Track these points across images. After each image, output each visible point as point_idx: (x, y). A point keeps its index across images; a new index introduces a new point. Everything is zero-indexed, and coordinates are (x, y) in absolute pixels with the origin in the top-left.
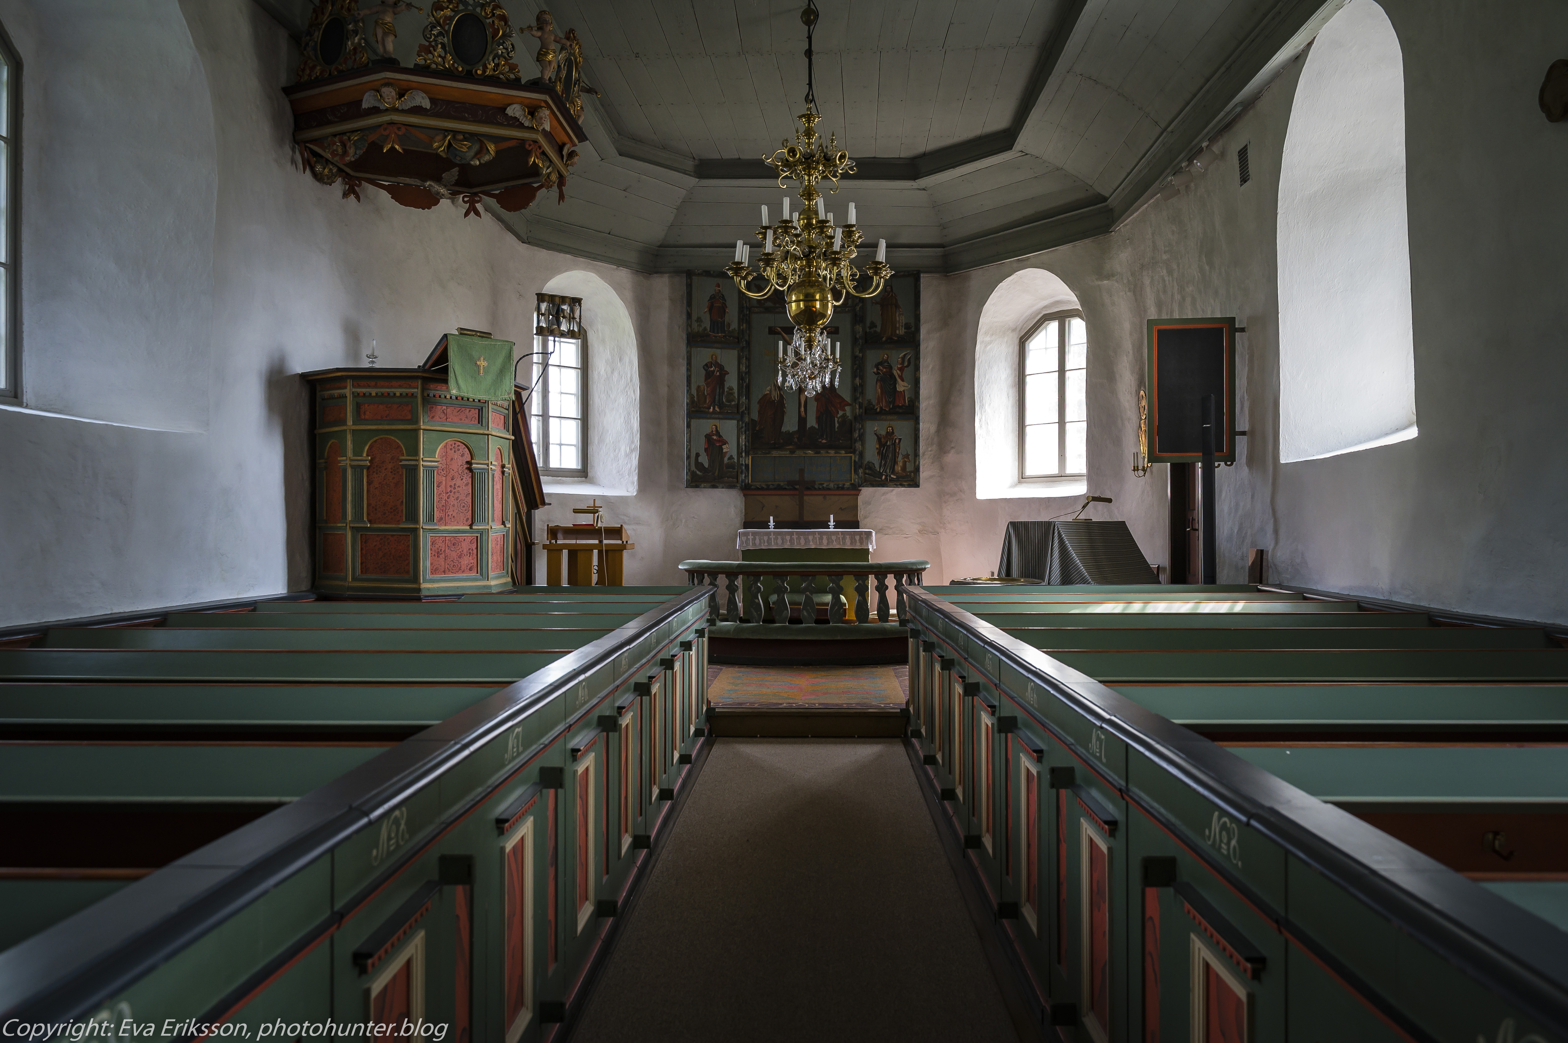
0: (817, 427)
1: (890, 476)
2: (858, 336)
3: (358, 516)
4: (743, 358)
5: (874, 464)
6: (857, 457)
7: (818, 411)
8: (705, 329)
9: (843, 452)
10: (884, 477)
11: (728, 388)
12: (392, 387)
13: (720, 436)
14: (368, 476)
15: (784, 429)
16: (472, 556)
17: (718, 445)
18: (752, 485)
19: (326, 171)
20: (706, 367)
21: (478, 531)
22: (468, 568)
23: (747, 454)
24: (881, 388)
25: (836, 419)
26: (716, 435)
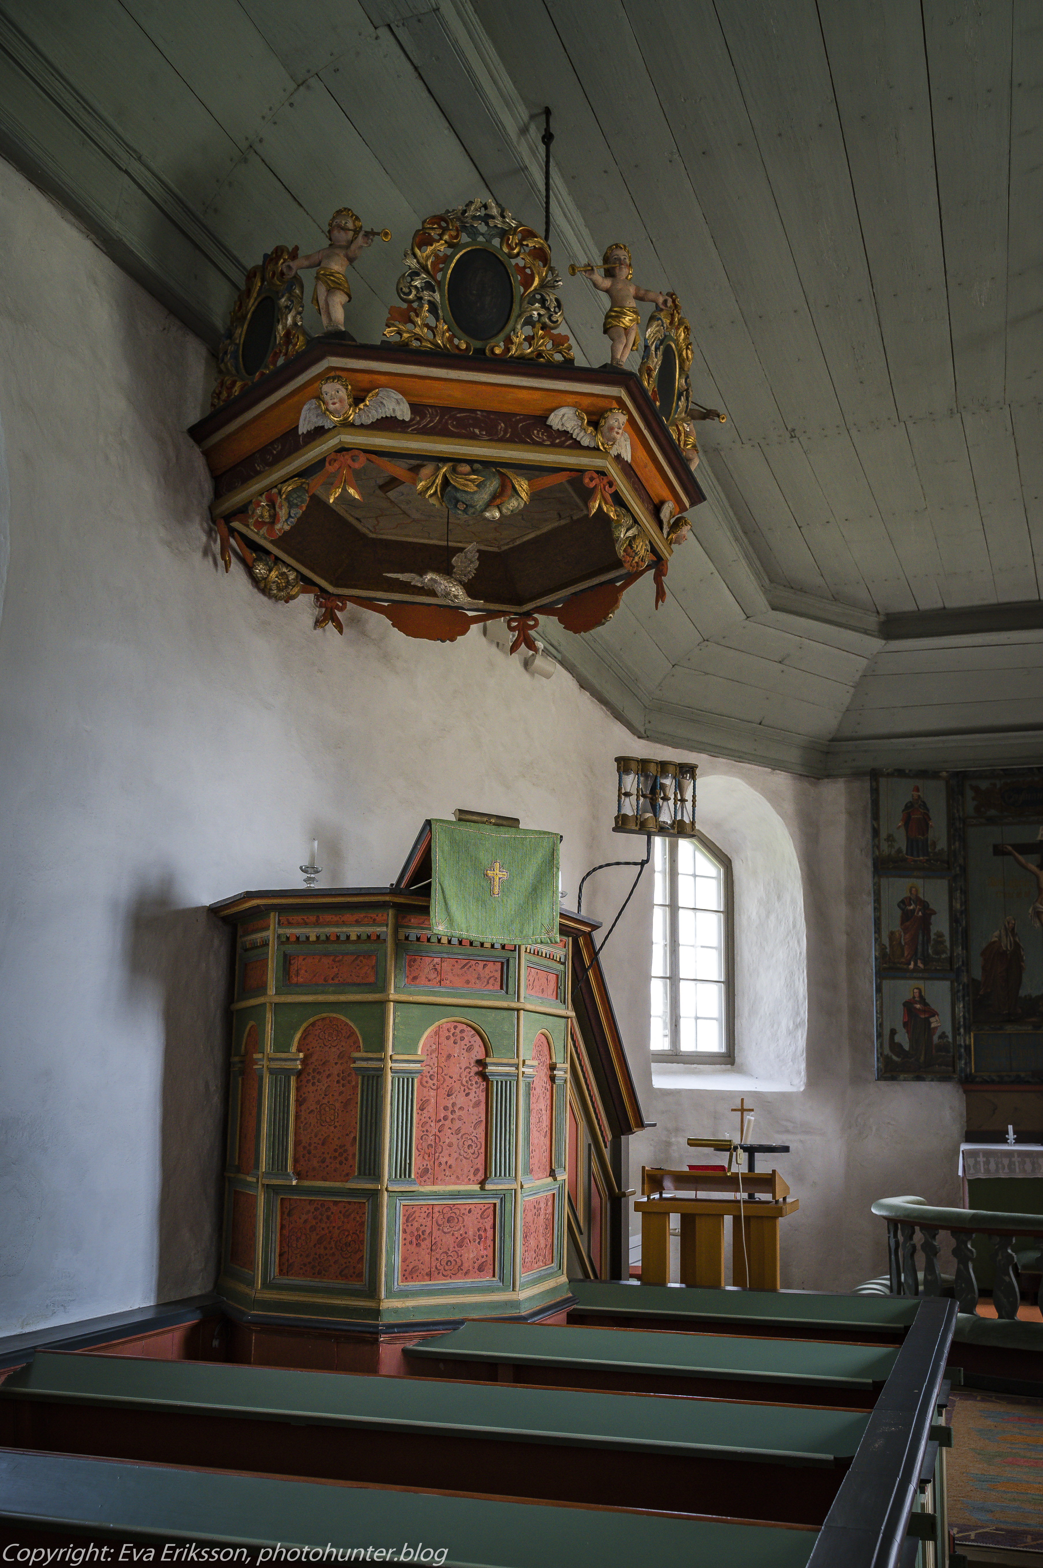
3: (278, 1164)
4: (956, 890)
8: (899, 851)
11: (935, 934)
12: (344, 924)
13: (926, 1004)
14: (298, 1089)
15: (1023, 993)
16: (485, 1242)
17: (923, 1016)
18: (976, 1077)
19: (273, 574)
20: (902, 905)
21: (495, 1194)
22: (476, 1266)
23: (967, 1031)
26: (920, 1003)
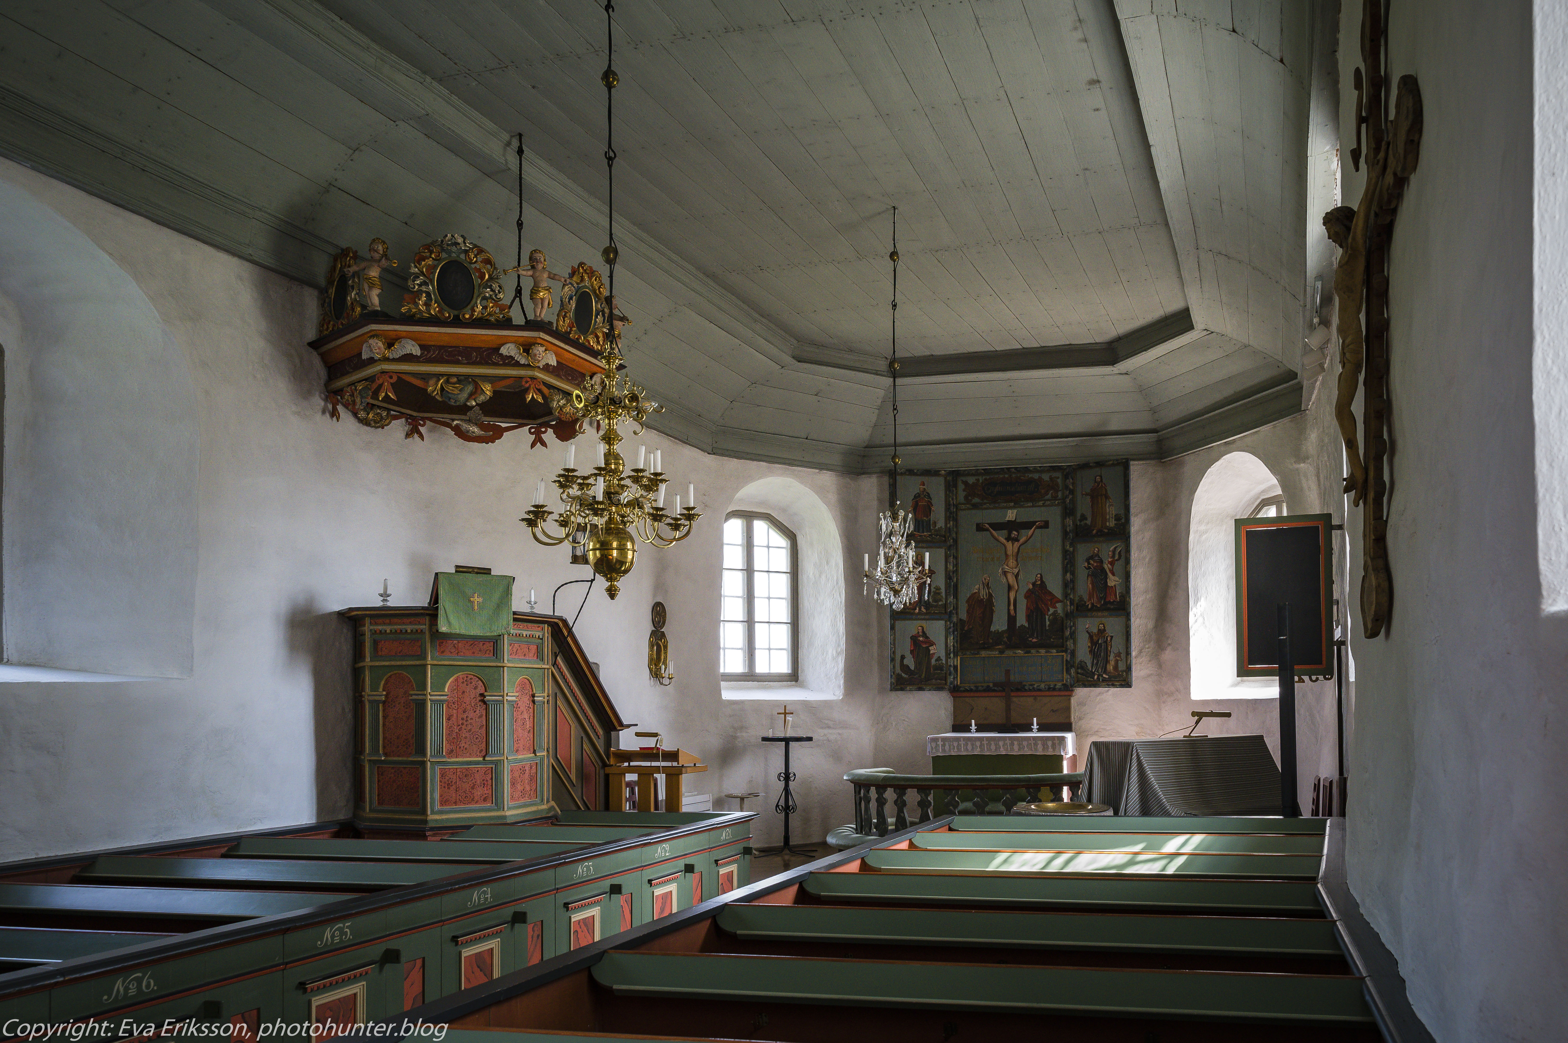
0: (1027, 625)
1: (1102, 676)
2: (1068, 530)
4: (951, 556)
5: (1086, 663)
6: (1069, 656)
7: (1027, 608)
9: (1055, 651)
10: (1096, 677)
11: (934, 588)
13: (927, 637)
14: (384, 711)
15: (993, 629)
16: (487, 786)
17: (924, 646)
18: (960, 687)
21: (492, 762)
22: (482, 798)
23: (956, 655)
24: (1092, 583)
25: (1047, 617)
26: (923, 637)
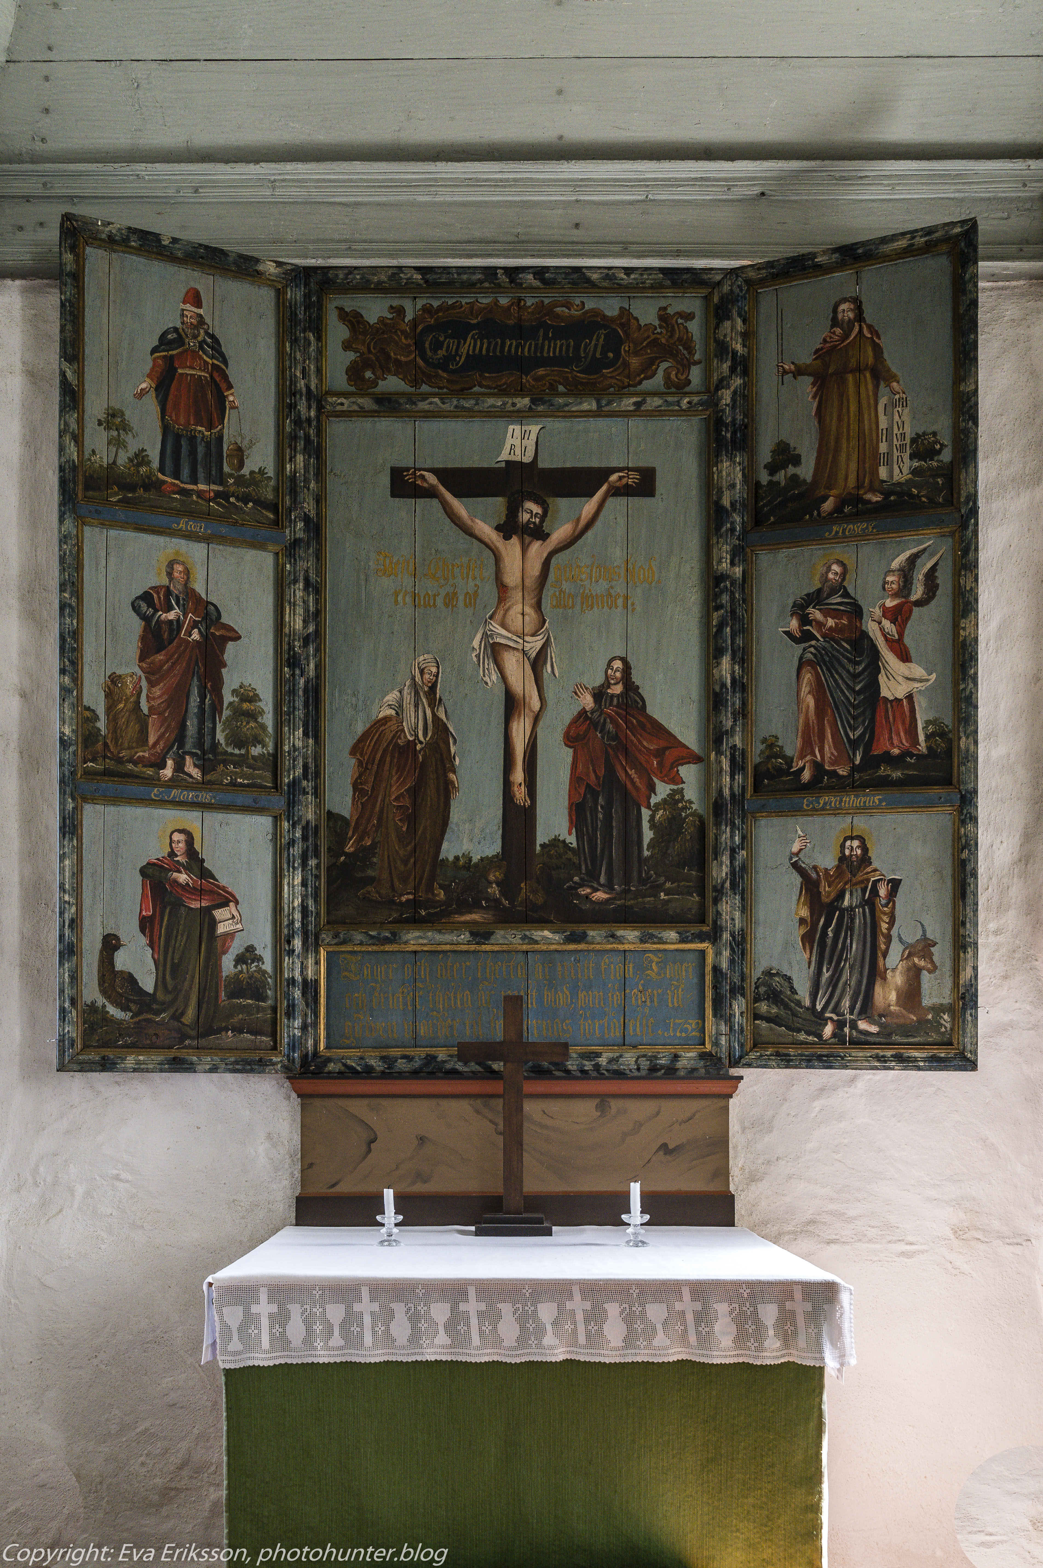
0: (572, 840)
1: (854, 1025)
2: (726, 502)
4: (295, 581)
5: (789, 979)
6: (726, 953)
7: (576, 779)
8: (140, 458)
9: (673, 935)
10: (828, 1030)
11: (236, 692)
13: (205, 874)
15: (449, 850)
17: (195, 905)
18: (329, 1060)
20: (144, 606)
23: (312, 942)
24: (819, 691)
25: (646, 813)
26: (188, 869)
